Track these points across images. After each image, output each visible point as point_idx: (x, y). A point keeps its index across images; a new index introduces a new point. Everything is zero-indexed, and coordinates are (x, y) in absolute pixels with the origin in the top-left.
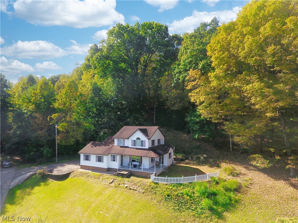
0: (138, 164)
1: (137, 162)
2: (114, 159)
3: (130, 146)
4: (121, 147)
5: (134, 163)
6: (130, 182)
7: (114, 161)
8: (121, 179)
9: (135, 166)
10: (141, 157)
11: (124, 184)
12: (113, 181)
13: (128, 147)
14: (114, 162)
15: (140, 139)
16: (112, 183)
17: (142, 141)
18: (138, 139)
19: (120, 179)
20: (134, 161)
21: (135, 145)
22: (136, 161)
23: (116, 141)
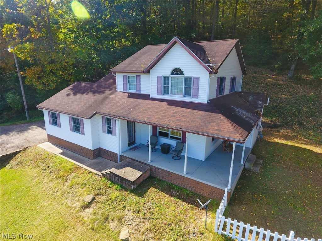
0: (173, 143)
1: (171, 137)
2: (109, 127)
3: (154, 95)
4: (131, 96)
5: (164, 140)
6: (141, 215)
7: (110, 132)
8: (118, 193)
9: (166, 149)
10: (184, 133)
11: (120, 219)
12: (93, 199)
13: (146, 97)
14: (109, 135)
15: (182, 73)
16: (88, 206)
17: (188, 80)
18: (177, 71)
19: (114, 193)
20: (165, 135)
21: (166, 91)
22: (170, 135)
23: (120, 80)
